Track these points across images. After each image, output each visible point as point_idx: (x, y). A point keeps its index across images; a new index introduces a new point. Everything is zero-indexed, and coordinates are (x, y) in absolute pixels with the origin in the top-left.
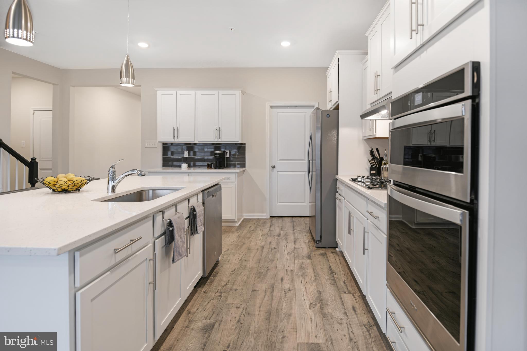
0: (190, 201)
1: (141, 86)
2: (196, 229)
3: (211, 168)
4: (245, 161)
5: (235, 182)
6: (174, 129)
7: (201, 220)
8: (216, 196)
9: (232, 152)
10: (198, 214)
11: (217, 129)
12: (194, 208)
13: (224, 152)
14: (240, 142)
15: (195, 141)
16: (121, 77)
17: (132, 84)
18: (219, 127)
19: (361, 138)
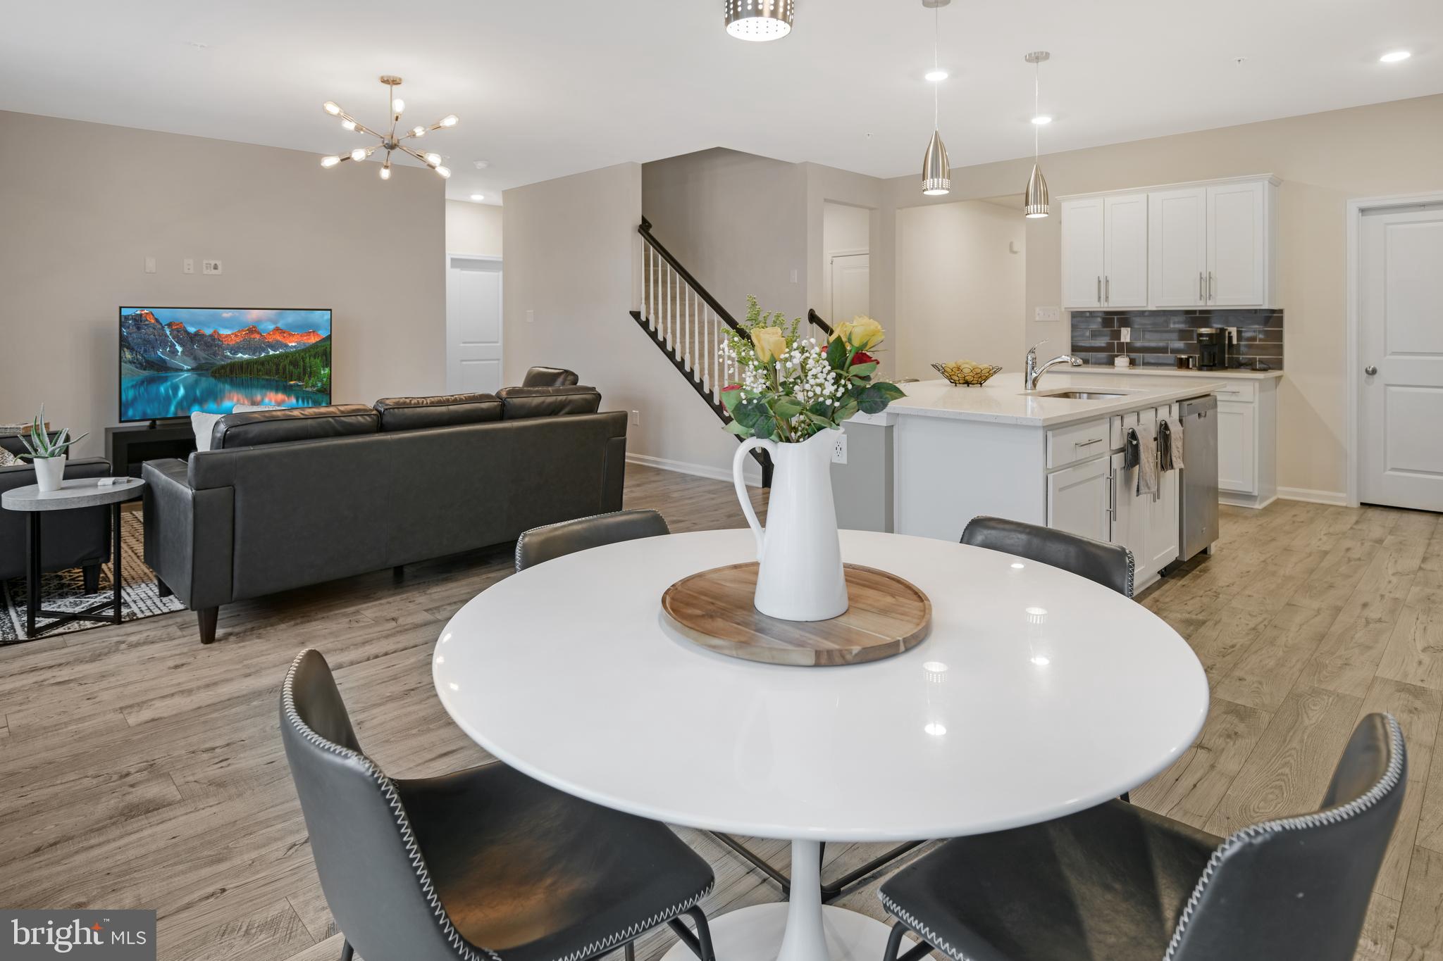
0: (1159, 412)
2: (1169, 460)
3: (1188, 367)
4: (1281, 353)
5: (1252, 403)
6: (1099, 282)
7: (1178, 448)
8: (1205, 416)
9: (1245, 331)
10: (1173, 436)
11: (1204, 276)
12: (1166, 424)
13: (1222, 331)
14: (1266, 307)
15: (1147, 306)
17: (1044, 213)
18: (1210, 273)
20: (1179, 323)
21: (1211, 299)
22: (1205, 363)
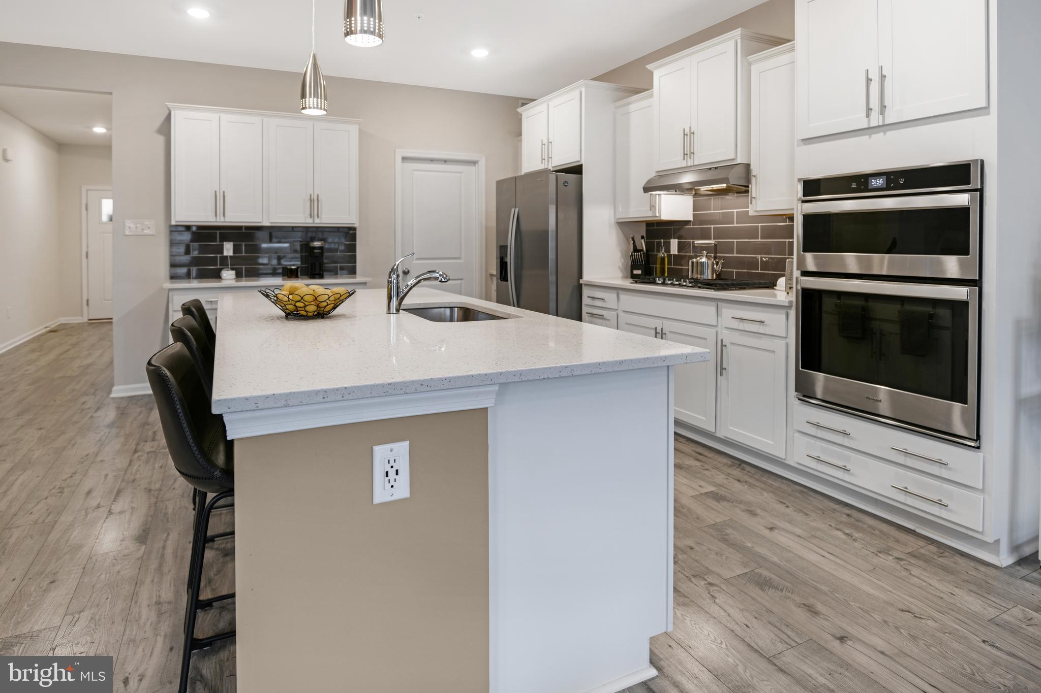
1: (111, 93)
3: (296, 276)
4: (355, 262)
6: (216, 197)
11: (313, 198)
14: (356, 225)
15: (262, 222)
16: (303, 96)
18: (317, 195)
19: (613, 221)
21: (318, 217)
22: (317, 272)
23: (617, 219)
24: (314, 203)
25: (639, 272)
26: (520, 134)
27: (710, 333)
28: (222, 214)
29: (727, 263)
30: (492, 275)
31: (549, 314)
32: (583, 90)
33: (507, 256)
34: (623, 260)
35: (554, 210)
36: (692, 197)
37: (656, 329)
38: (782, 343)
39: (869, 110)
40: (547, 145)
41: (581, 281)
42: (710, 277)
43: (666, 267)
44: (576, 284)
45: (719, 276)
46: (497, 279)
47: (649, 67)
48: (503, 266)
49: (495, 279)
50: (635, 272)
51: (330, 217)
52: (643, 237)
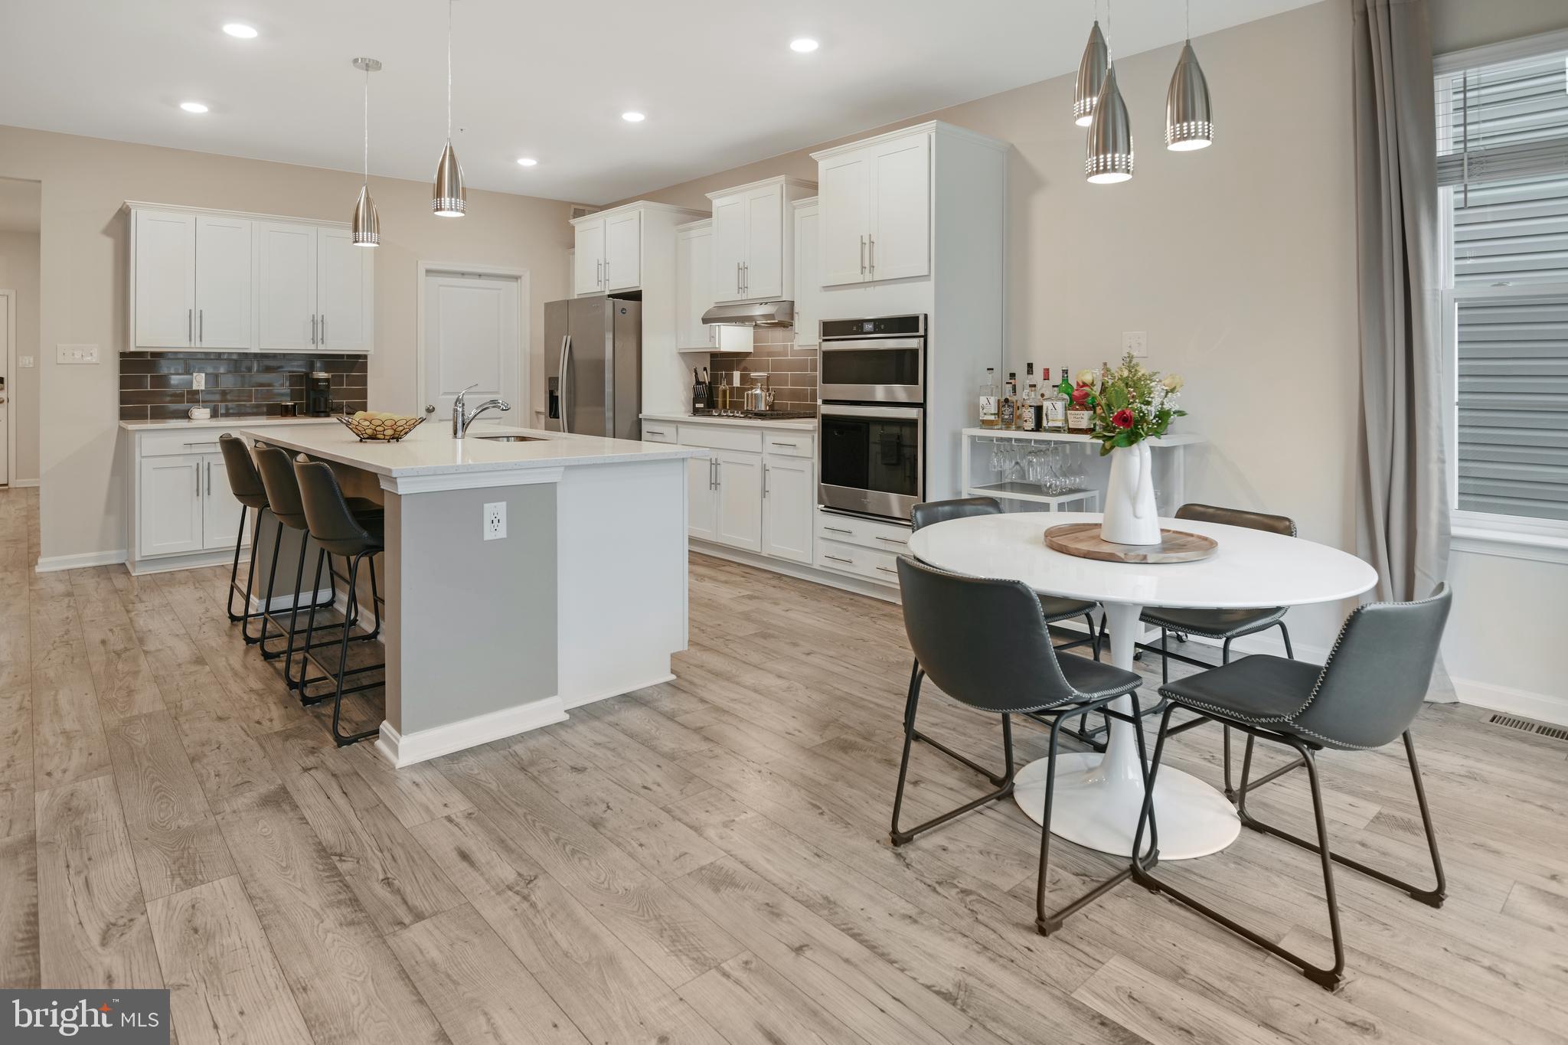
20: (298, 366)
21: (323, 343)
22: (322, 410)
23: (680, 349)
24: (317, 324)
25: (701, 405)
26: (572, 245)
27: (756, 460)
28: (198, 339)
29: (778, 394)
30: (538, 413)
31: (605, 436)
32: (642, 210)
33: (557, 390)
34: (685, 393)
35: (611, 336)
36: (752, 328)
37: (711, 460)
38: (808, 463)
39: (863, 268)
40: (603, 265)
41: (640, 416)
42: (763, 409)
43: (728, 399)
44: (635, 419)
45: (772, 406)
46: (546, 417)
47: (709, 195)
48: (553, 401)
49: (542, 417)
50: (697, 405)
51: (337, 343)
52: (705, 369)
